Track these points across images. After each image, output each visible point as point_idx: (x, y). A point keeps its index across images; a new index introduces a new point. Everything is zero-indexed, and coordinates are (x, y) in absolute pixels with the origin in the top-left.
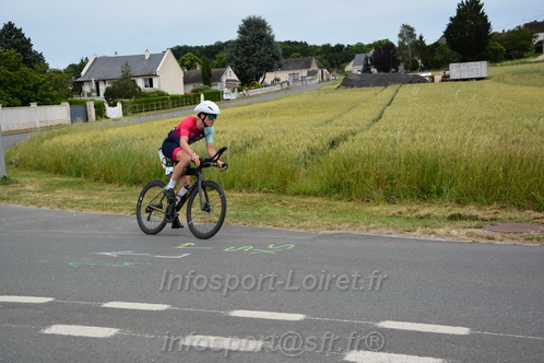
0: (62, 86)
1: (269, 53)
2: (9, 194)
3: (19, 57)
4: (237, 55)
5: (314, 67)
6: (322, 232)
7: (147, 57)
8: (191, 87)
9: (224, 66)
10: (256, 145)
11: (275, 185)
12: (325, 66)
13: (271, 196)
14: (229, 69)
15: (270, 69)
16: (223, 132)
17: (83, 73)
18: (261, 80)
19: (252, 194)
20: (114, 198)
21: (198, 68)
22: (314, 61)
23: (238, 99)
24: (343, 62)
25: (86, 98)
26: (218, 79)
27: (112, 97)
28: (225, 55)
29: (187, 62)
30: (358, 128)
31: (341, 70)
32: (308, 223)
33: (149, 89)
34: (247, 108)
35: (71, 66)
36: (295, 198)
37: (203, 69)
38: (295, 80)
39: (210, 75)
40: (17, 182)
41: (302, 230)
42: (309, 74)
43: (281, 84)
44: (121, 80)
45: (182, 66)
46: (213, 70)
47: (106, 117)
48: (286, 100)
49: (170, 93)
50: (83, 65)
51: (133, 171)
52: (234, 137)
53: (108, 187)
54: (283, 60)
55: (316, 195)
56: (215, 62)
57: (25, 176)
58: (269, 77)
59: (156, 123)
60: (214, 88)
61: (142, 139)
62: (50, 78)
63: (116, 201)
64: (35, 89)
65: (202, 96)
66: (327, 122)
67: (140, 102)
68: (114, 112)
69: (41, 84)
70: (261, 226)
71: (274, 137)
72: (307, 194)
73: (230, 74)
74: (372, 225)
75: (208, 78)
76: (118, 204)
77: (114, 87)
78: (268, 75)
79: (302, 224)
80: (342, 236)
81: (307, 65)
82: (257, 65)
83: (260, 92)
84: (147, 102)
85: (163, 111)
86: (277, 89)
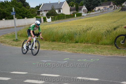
0: (34, 12)
2: (18, 44)
3: (22, 4)
4: (87, 2)
5: (112, 5)
6: (108, 56)
7: (59, 3)
8: (72, 12)
9: (82, 5)
10: (90, 30)
11: (95, 41)
12: (116, 4)
13: (94, 45)
14: (84, 6)
15: (97, 6)
16: (81, 26)
17: (40, 8)
18: (94, 9)
19: (88, 44)
20: (47, 45)
21: (75, 6)
22: (112, 3)
23: (87, 15)
24: (122, 3)
25: (41, 16)
26: (81, 9)
27: (48, 15)
28: (83, 2)
29: (71, 5)
30: (124, 24)
31: (121, 5)
32: (104, 53)
33: (59, 13)
34: (89, 18)
35: (37, 6)
36: (101, 46)
37: (76, 6)
38: (105, 9)
39: (78, 8)
40: (20, 41)
41: (102, 55)
42: (110, 7)
43: (101, 10)
44: (51, 10)
45: (70, 6)
46: (79, 7)
47: (47, 22)
48: (102, 16)
49: (66, 14)
50: (40, 6)
51: (53, 38)
52: (84, 27)
53: (46, 42)
54: (101, 3)
55: (108, 45)
56: (80, 4)
57: (22, 39)
58: (97, 8)
59: (61, 23)
60: (79, 12)
61: (56, 28)
62: (30, 10)
63: (48, 46)
64: (26, 13)
65: (75, 15)
66: (114, 22)
68: (49, 20)
69: (28, 12)
70: (90, 54)
71: (96, 27)
72: (105, 44)
73: (84, 8)
74: (125, 54)
75: (77, 9)
76: (48, 47)
77: (49, 12)
79: (102, 53)
80: (114, 57)
81: (109, 4)
82: (93, 5)
83: (94, 13)
84: (59, 17)
85: (64, 20)
86: (99, 12)
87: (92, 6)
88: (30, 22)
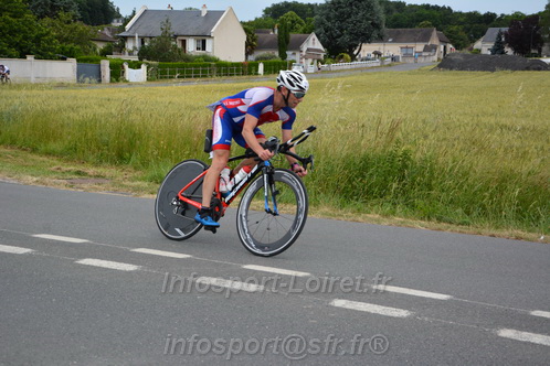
1: (368, 19)
5: (434, 40)
14: (313, 36)
15: (367, 39)
22: (435, 33)
38: (406, 55)
42: (427, 49)
43: (382, 60)
54: (385, 29)
58: (367, 49)
65: (261, 67)
67: (173, 67)
68: (136, 75)
69: (43, 36)
73: (313, 42)
78: (365, 46)
81: (425, 38)
82: (351, 34)
83: (349, 67)
84: (182, 66)
85: (203, 79)
86: (375, 65)
87: (346, 38)
88: (48, 75)
